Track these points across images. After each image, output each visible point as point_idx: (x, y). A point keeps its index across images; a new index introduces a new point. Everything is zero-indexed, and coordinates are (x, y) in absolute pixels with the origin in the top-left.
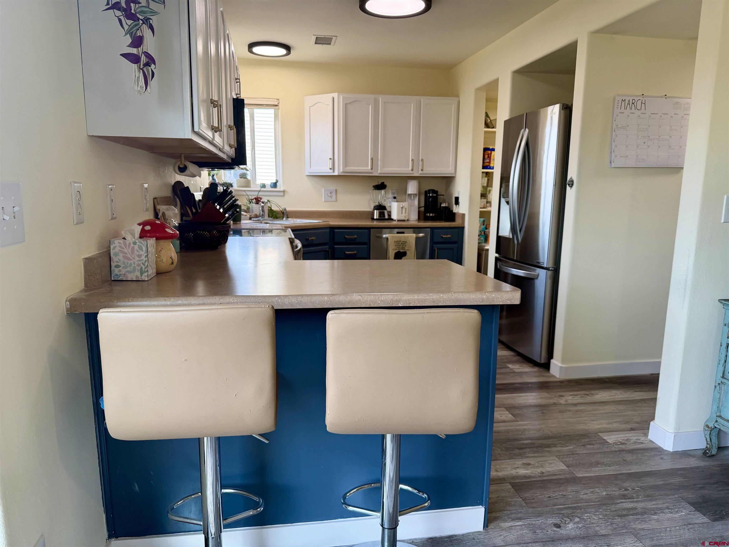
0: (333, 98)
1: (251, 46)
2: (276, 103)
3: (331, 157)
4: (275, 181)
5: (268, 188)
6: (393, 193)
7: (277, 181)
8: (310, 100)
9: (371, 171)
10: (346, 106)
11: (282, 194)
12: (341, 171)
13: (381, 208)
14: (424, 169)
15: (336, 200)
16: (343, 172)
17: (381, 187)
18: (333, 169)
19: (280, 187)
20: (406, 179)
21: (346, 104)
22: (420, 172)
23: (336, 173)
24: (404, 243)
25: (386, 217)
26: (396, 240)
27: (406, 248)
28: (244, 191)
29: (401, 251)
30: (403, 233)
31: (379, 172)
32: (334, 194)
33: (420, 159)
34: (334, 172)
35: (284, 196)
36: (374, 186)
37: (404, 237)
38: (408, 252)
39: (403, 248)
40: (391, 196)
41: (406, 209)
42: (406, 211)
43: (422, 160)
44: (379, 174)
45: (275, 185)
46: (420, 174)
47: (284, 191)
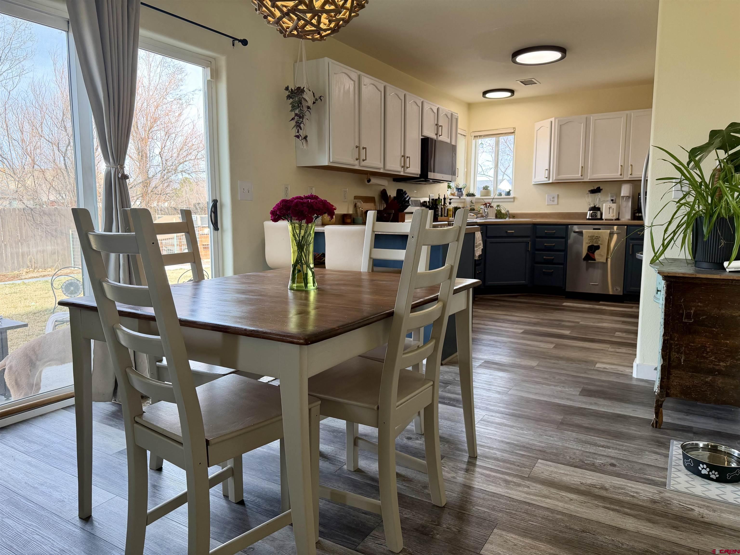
0: (552, 122)
1: (485, 93)
2: (513, 131)
3: (547, 168)
4: (508, 191)
5: (503, 196)
6: (612, 196)
7: (510, 191)
8: (538, 125)
9: (581, 177)
10: (561, 126)
11: (512, 200)
12: (554, 179)
13: (595, 209)
14: (633, 173)
15: (558, 204)
16: (555, 180)
17: (596, 191)
18: (549, 178)
19: (512, 195)
20: (619, 183)
21: (560, 125)
22: (629, 176)
23: (551, 181)
24: (598, 238)
25: (599, 217)
26: (590, 235)
27: (599, 242)
28: (482, 199)
29: (595, 245)
30: (600, 229)
31: (589, 178)
32: (556, 199)
33: (630, 165)
34: (549, 180)
35: (514, 201)
36: (589, 191)
37: (598, 233)
38: (601, 246)
39: (596, 242)
40: (609, 199)
41: (613, 209)
42: (613, 211)
43: (632, 165)
44: (589, 179)
45: (508, 193)
46: (630, 178)
47: (514, 198)
